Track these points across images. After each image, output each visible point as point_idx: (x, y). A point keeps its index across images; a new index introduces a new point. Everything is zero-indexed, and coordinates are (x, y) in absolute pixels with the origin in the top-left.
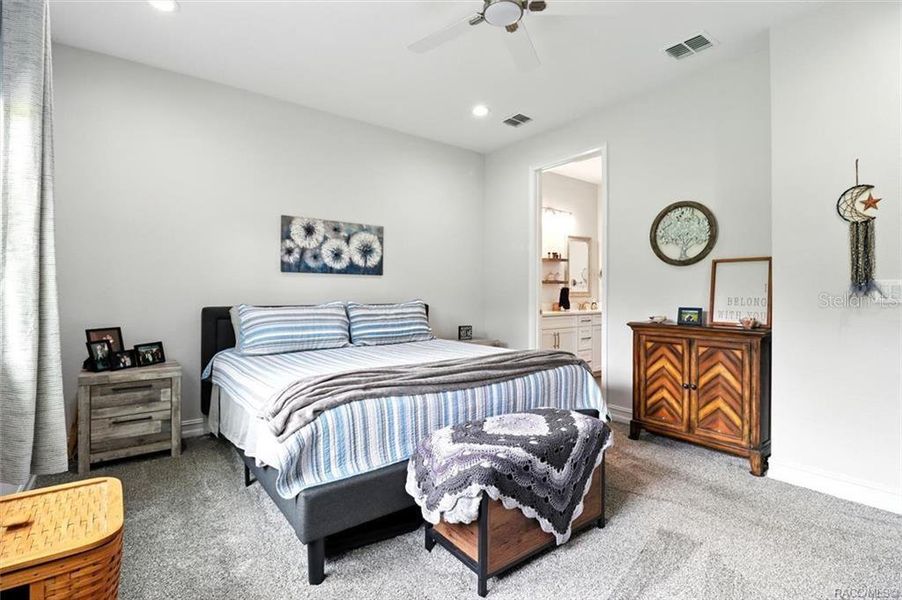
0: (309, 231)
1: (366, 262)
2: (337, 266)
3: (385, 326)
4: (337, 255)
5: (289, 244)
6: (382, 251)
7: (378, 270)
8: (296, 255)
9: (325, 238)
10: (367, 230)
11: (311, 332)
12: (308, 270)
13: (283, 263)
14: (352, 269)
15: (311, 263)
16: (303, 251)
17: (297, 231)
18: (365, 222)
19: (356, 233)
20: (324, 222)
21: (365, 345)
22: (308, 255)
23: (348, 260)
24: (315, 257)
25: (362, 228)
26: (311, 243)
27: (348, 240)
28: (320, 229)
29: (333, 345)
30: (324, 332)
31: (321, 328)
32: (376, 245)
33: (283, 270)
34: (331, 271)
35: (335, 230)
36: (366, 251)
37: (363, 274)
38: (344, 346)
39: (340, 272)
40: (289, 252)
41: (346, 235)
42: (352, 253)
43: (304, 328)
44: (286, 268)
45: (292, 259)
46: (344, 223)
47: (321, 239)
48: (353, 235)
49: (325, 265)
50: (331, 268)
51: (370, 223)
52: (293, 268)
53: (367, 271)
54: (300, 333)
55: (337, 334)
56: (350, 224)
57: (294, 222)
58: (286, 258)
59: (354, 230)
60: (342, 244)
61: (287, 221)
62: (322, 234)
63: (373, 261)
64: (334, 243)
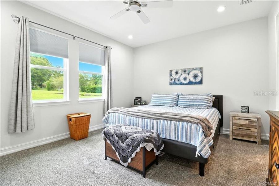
0: (177, 73)
1: (195, 80)
2: (185, 82)
3: (187, 102)
4: (185, 79)
5: (171, 77)
6: (202, 75)
7: (201, 82)
8: (173, 80)
9: (181, 74)
10: (196, 69)
11: (163, 101)
12: (177, 84)
13: (170, 83)
14: (190, 83)
15: (177, 82)
16: (175, 79)
17: (173, 73)
18: (194, 67)
19: (191, 71)
20: (181, 70)
21: (180, 107)
22: (176, 80)
23: (189, 80)
24: (178, 80)
25: (194, 69)
26: (177, 76)
27: (189, 74)
28: (180, 72)
29: (169, 105)
30: (166, 101)
31: (165, 100)
32: (200, 74)
33: (170, 85)
34: (183, 84)
35: (185, 71)
36: (195, 76)
37: (194, 84)
38: (172, 106)
39: (186, 84)
40: (171, 79)
41: (188, 72)
42: (190, 78)
43: (161, 100)
44: (171, 84)
45: (172, 82)
46: (187, 69)
47: (180, 75)
48: (190, 72)
49: (181, 82)
50: (183, 83)
51: (196, 67)
52: (172, 84)
53: (196, 83)
54: (160, 101)
55: (170, 102)
56: (189, 69)
57: (173, 71)
58: (171, 82)
59: (191, 70)
60: (187, 75)
61: (171, 71)
62: (180, 73)
63: (198, 79)
64: (184, 75)
